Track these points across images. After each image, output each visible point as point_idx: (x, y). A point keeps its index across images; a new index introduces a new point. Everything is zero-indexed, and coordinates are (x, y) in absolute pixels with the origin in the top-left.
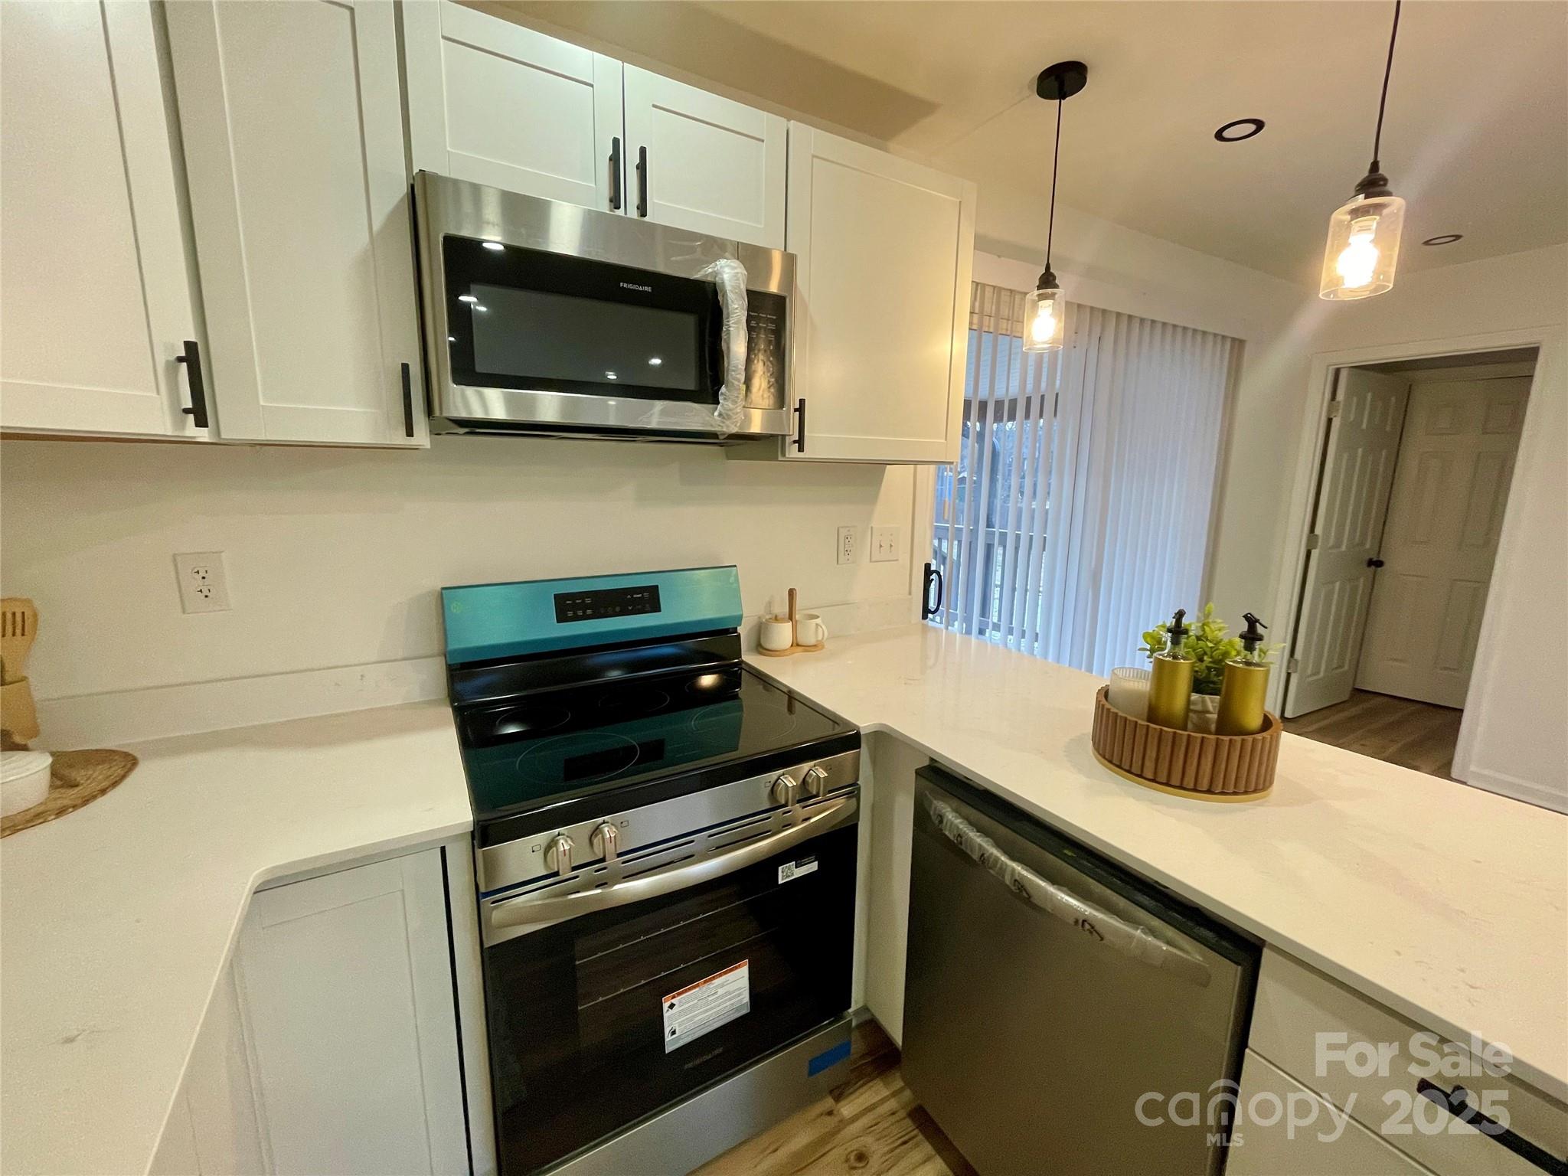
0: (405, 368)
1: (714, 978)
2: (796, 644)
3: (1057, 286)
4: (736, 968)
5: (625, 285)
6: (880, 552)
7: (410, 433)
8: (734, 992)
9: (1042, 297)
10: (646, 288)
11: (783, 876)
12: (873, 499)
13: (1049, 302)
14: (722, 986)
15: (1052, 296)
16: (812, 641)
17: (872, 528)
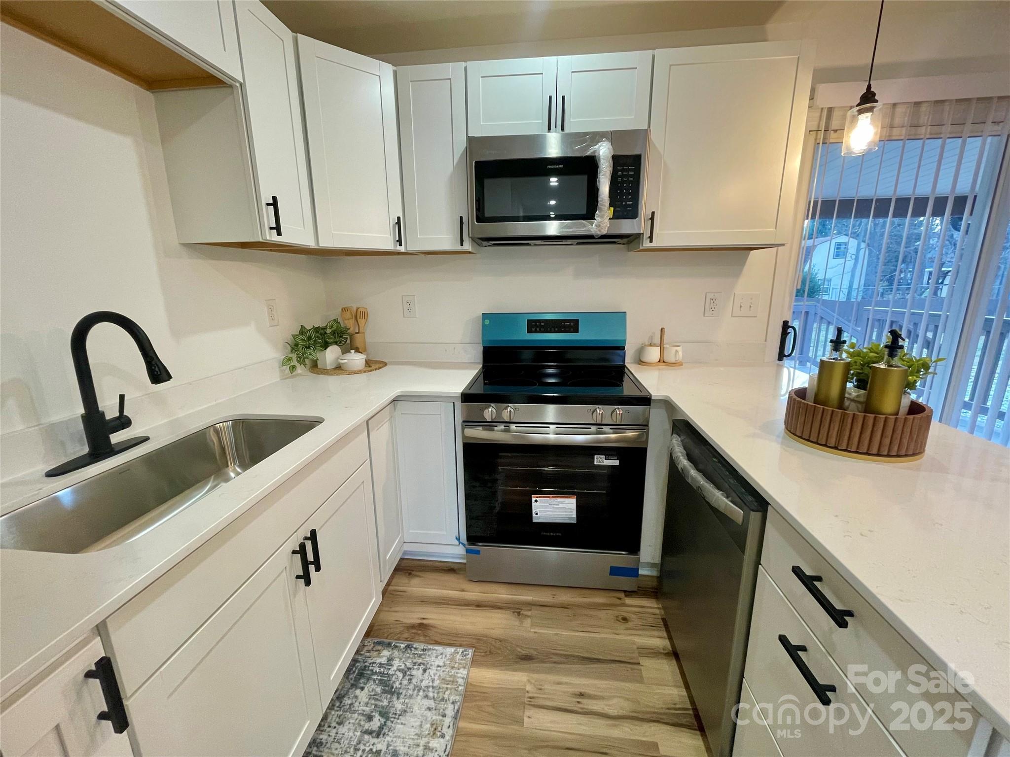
0: (461, 218)
1: (557, 497)
2: (661, 361)
3: (877, 101)
4: (570, 497)
5: (550, 167)
6: (741, 311)
7: (462, 245)
8: (568, 509)
9: (861, 112)
10: (560, 166)
11: (597, 461)
12: (738, 275)
13: (869, 115)
14: (562, 503)
15: (871, 110)
16: (673, 360)
17: (734, 294)
